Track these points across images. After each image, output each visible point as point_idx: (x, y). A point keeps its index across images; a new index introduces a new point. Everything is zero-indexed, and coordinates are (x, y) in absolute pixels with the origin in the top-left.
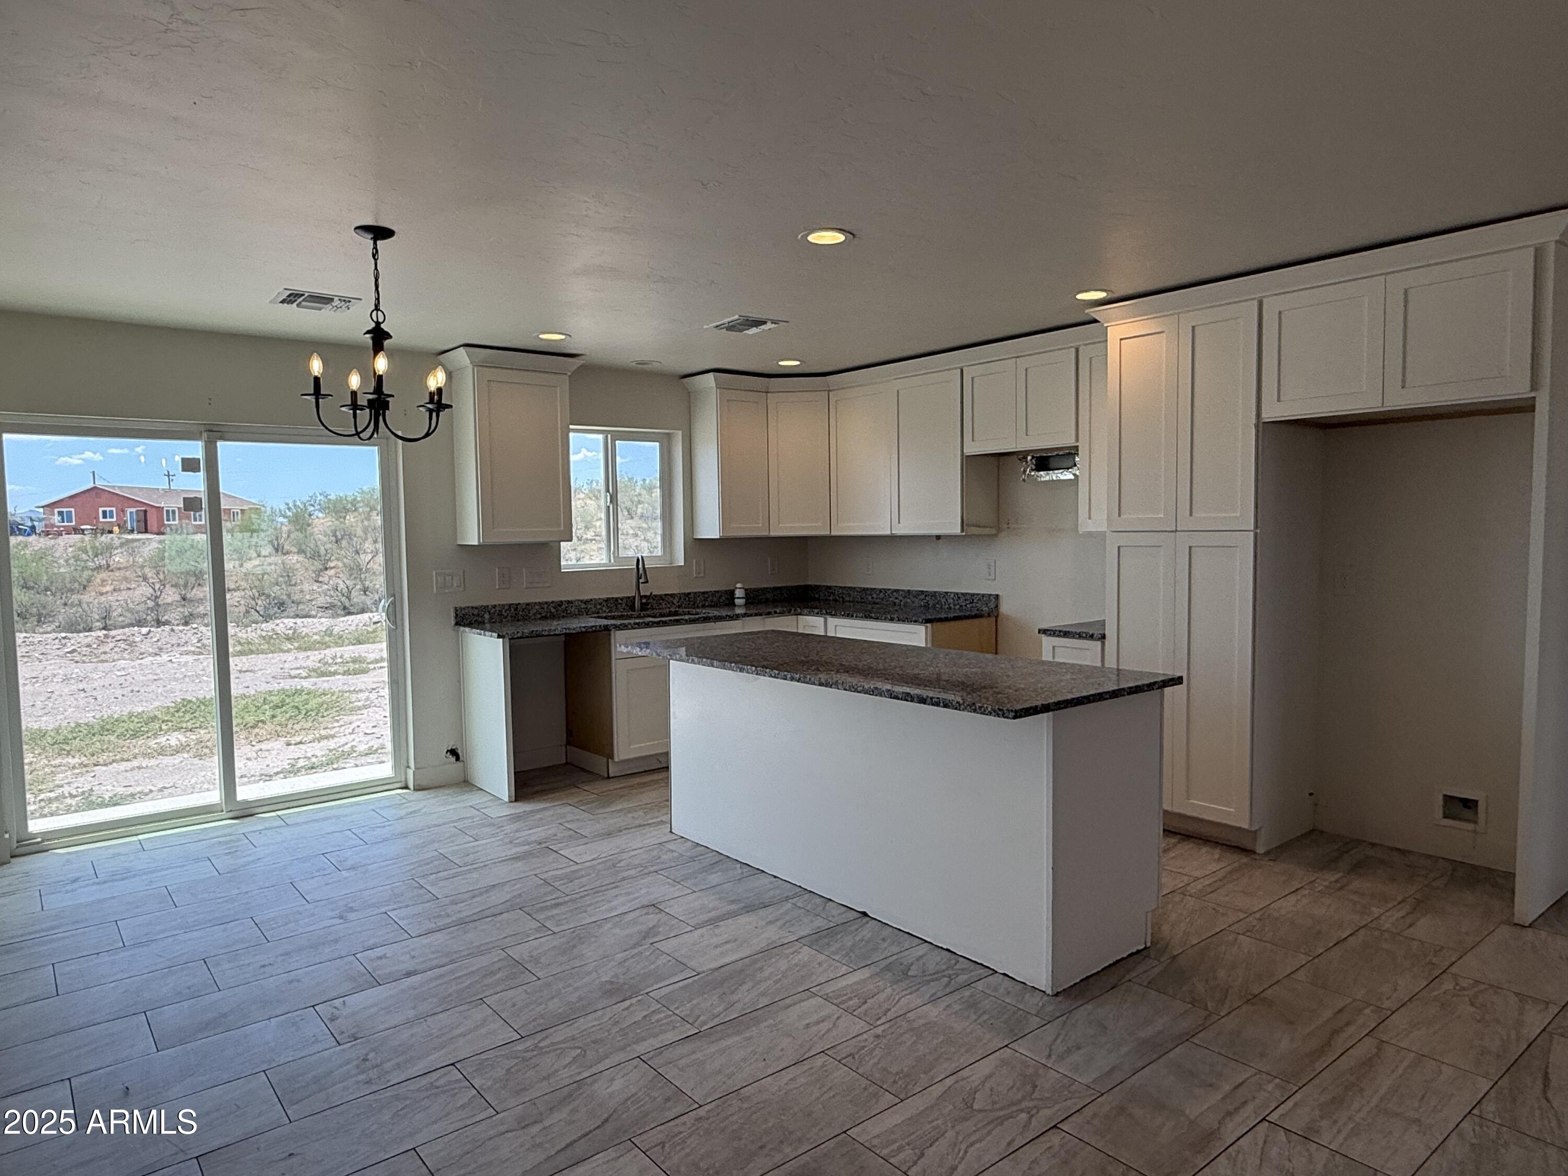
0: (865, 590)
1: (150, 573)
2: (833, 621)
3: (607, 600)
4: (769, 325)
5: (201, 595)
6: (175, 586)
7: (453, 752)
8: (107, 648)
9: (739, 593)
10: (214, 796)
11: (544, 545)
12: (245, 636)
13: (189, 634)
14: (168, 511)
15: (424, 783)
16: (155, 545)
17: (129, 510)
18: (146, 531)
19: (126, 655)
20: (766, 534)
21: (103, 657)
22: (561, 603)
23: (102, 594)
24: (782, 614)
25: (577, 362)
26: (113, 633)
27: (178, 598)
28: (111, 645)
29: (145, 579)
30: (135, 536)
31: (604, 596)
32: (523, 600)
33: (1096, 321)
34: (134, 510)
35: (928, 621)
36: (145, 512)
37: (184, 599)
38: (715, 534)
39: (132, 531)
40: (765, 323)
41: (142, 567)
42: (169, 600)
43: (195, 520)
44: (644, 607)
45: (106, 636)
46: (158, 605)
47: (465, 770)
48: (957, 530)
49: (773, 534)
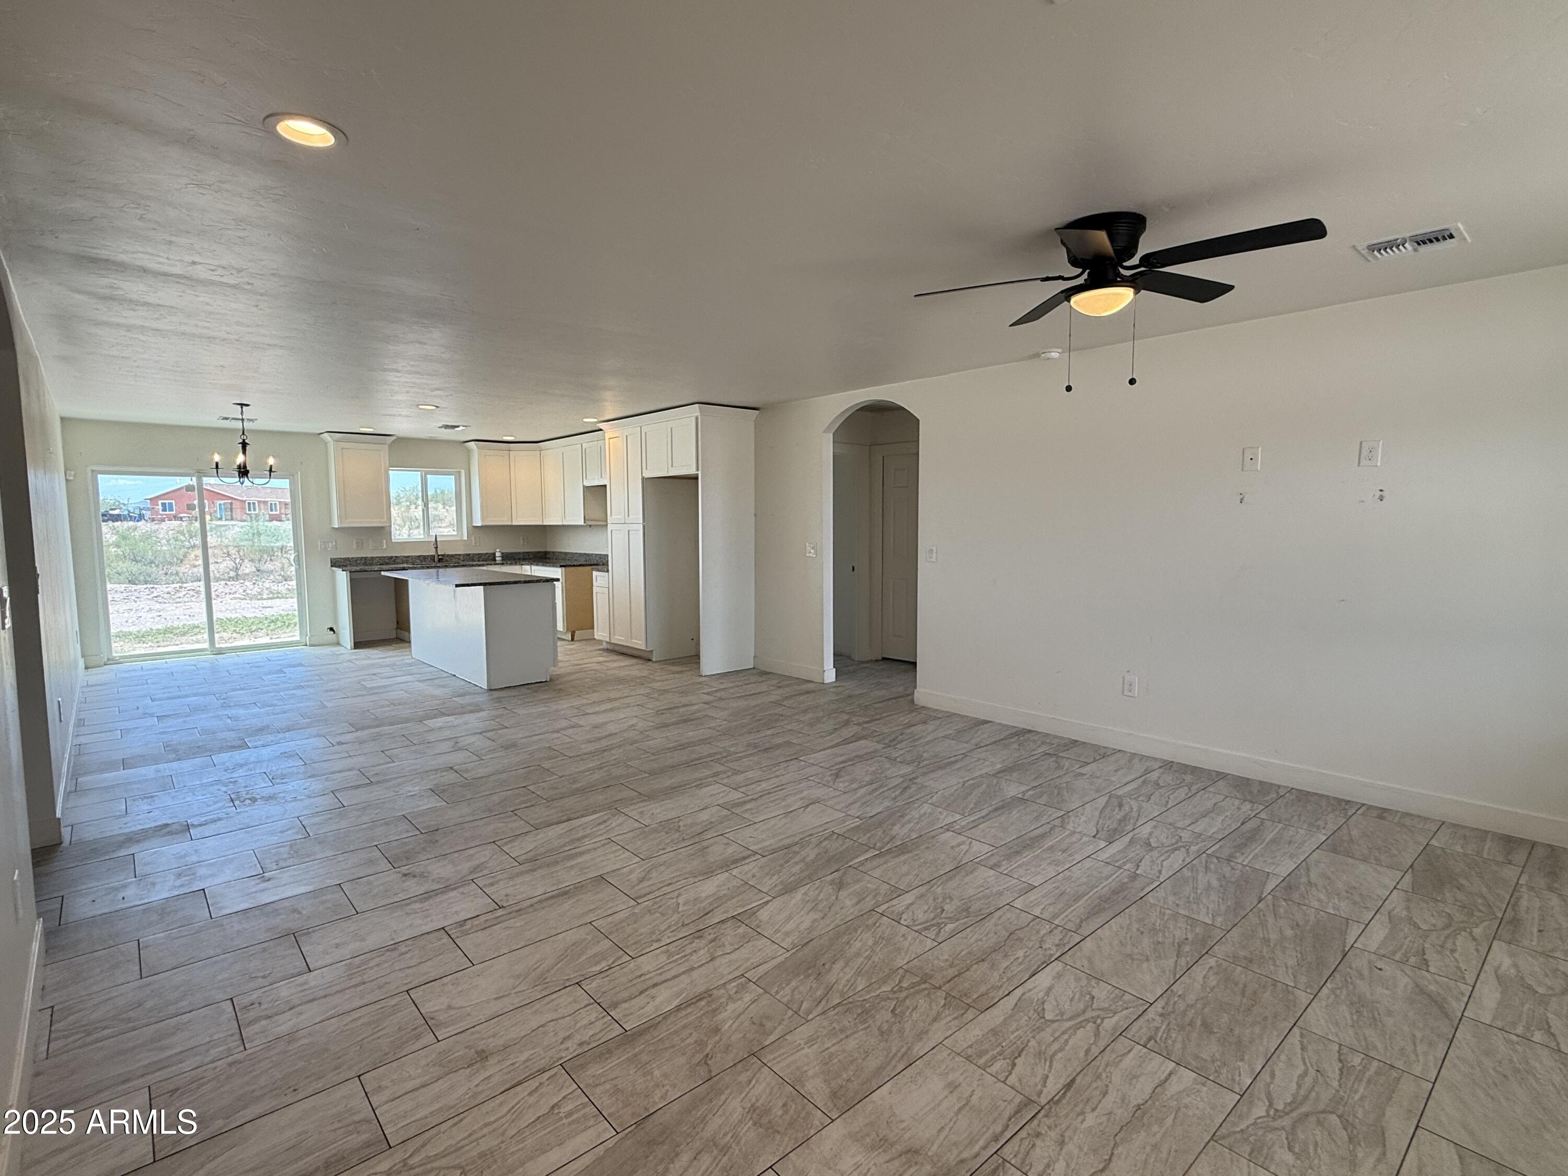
0: (566, 553)
1: (233, 551)
2: (534, 567)
3: (419, 556)
4: (461, 428)
5: (272, 568)
6: (252, 560)
7: (331, 629)
8: (181, 595)
9: (498, 554)
10: (206, 645)
11: (383, 528)
12: (276, 588)
13: (238, 587)
14: (249, 504)
15: (313, 643)
16: (238, 529)
17: (219, 502)
18: (232, 519)
19: (193, 599)
20: (509, 523)
21: (178, 600)
22: (391, 557)
23: (195, 566)
24: (511, 564)
25: (393, 438)
26: (185, 585)
27: (254, 569)
28: (184, 593)
29: (229, 555)
30: (223, 523)
31: (418, 554)
32: (369, 555)
33: (601, 430)
34: (222, 502)
35: (561, 566)
36: (231, 504)
37: (258, 571)
38: (480, 525)
39: (221, 519)
40: (458, 427)
41: (227, 547)
42: (247, 571)
43: (272, 510)
44: (440, 560)
45: (181, 587)
46: (237, 575)
47: (338, 638)
48: (582, 523)
49: (514, 523)
